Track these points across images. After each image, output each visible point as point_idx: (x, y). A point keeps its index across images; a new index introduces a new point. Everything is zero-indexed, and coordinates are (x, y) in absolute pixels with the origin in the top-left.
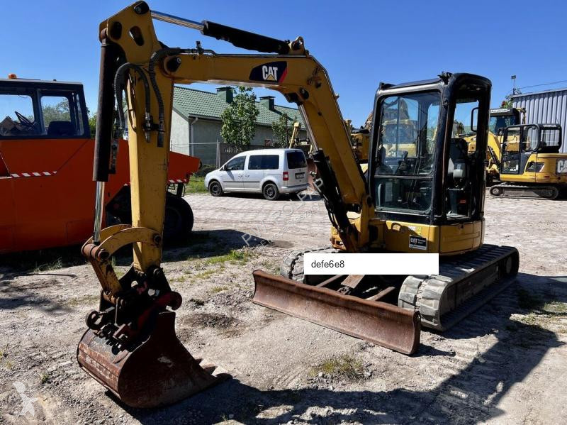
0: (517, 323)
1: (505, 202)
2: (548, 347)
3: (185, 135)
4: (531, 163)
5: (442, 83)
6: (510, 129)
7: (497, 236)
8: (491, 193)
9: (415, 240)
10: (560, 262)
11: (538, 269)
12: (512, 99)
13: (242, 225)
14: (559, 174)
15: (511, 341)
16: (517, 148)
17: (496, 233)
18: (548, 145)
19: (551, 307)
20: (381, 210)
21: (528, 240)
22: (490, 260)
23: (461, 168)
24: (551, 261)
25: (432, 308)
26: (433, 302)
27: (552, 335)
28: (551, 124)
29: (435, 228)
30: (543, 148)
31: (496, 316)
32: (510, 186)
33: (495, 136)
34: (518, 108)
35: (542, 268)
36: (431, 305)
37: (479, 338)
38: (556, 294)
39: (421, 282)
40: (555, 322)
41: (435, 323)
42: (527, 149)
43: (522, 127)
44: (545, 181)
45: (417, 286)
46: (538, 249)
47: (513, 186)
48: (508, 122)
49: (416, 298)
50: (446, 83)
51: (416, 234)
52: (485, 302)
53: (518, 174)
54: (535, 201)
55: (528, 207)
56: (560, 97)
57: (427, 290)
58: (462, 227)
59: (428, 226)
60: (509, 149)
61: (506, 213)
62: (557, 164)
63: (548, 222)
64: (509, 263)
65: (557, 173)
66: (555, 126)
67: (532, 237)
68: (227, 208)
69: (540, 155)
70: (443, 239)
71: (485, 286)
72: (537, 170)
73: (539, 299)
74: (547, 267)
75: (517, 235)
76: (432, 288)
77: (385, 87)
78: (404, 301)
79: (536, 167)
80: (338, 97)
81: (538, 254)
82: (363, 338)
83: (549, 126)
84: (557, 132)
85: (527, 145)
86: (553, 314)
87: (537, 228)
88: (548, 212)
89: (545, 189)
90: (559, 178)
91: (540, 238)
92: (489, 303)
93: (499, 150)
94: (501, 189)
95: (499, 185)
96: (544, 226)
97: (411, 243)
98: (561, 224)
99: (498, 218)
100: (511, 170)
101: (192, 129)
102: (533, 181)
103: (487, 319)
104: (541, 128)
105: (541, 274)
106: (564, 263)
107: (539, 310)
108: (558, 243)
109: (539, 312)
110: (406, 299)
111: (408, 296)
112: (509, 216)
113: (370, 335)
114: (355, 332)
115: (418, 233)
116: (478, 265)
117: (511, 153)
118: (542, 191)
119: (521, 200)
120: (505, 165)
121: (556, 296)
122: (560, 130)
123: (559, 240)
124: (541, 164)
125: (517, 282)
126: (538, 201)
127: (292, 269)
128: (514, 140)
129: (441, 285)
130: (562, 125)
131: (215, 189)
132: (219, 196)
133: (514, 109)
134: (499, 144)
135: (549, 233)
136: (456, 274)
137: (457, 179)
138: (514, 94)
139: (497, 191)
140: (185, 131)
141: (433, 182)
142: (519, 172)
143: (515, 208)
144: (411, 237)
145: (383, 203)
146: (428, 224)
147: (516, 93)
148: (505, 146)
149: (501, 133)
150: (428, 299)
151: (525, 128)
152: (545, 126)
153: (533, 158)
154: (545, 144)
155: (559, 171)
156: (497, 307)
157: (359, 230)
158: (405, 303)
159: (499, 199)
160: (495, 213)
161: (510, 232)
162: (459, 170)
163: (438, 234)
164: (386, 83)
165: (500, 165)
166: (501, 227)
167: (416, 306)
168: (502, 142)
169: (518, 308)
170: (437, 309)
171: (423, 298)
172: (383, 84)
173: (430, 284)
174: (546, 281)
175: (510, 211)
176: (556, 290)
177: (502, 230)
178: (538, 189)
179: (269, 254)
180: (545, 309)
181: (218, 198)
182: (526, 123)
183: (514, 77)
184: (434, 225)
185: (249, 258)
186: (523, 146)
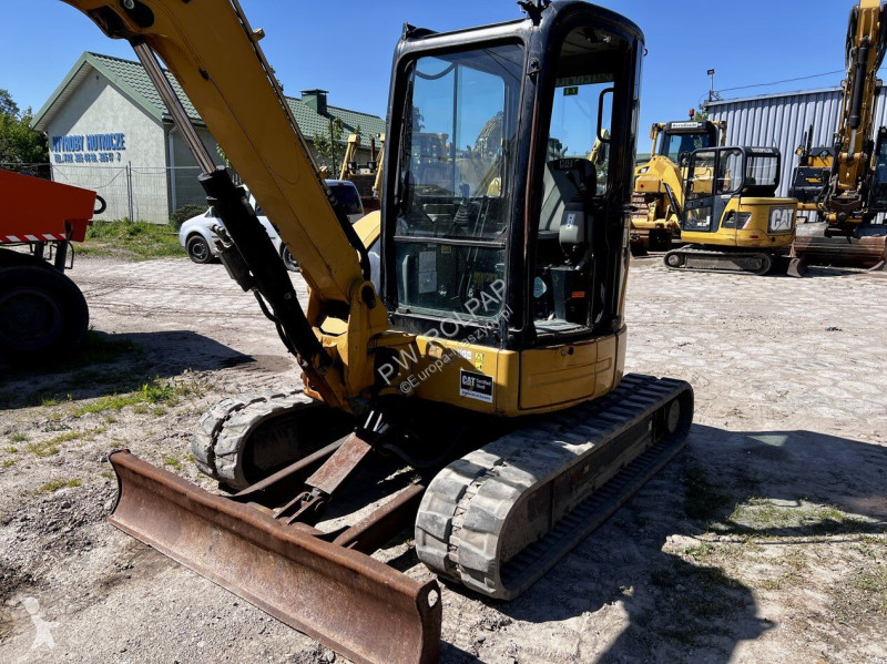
0: (676, 560)
1: (687, 278)
2: (735, 639)
3: (158, 152)
4: (731, 213)
5: (527, 25)
6: (698, 155)
7: (666, 344)
8: (667, 262)
9: (470, 381)
10: (768, 399)
11: (729, 414)
12: (708, 108)
13: (213, 322)
14: (774, 232)
15: (656, 622)
16: (709, 188)
17: (666, 338)
18: (758, 183)
19: (748, 514)
20: (408, 311)
21: (717, 351)
22: (633, 416)
23: (575, 224)
24: (753, 396)
25: (482, 553)
26: (484, 538)
27: (747, 598)
28: (765, 147)
29: (510, 356)
30: (749, 188)
31: (637, 541)
32: (696, 251)
33: (677, 166)
34: (717, 121)
35: (736, 412)
36: (480, 546)
37: (586, 616)
38: (759, 478)
39: (466, 487)
40: (752, 554)
41: (490, 586)
42: (725, 189)
43: (718, 152)
44: (750, 244)
45: (454, 497)
46: (732, 371)
47: (702, 252)
48: (698, 144)
49: (449, 526)
50: (536, 23)
51: (473, 367)
52: (618, 503)
53: (709, 231)
54: (734, 278)
55: (722, 288)
56: (780, 107)
57: (474, 509)
58: (571, 352)
59: (495, 350)
60: (696, 190)
61: (686, 299)
62: (770, 215)
63: (753, 317)
64: (674, 412)
65: (769, 231)
66: (770, 151)
67: (723, 346)
68: (205, 285)
69: (745, 200)
70: (528, 380)
71: (622, 467)
72: (739, 225)
73: (724, 492)
74: (745, 409)
75: (700, 341)
76: (487, 503)
77: (414, 33)
78: (425, 532)
79: (736, 220)
80: (261, 35)
81: (731, 382)
82: (315, 635)
83: (762, 150)
84: (774, 161)
85: (725, 184)
86: (750, 532)
87: (733, 327)
88: (753, 298)
89: (751, 256)
90: (773, 240)
91: (737, 348)
92: (626, 504)
93: (680, 189)
94: (682, 256)
95: (679, 250)
96: (745, 324)
97: (465, 387)
98: (774, 321)
99: (672, 309)
100: (699, 224)
101: (171, 141)
102: (732, 244)
103: (615, 551)
104: (749, 154)
105: (735, 426)
106: (775, 401)
107: (723, 523)
108: (768, 359)
109: (722, 527)
110: (430, 528)
111: (433, 520)
112: (690, 305)
113: (331, 627)
114: (301, 617)
115: (477, 365)
116: (603, 433)
117: (702, 195)
118: (746, 259)
119: (713, 275)
120: (690, 216)
121: (758, 482)
122: (779, 157)
123: (769, 351)
124: (746, 215)
125: (687, 448)
126: (739, 276)
127: (215, 441)
128: (704, 174)
129: (505, 498)
130: (782, 151)
131: (198, 250)
132: (205, 262)
133: (709, 123)
134: (681, 180)
135: (752, 337)
136: (550, 459)
137: (568, 245)
138: (710, 100)
139: (676, 258)
140: (158, 146)
141: (505, 252)
142: (711, 228)
143: (701, 289)
144: (463, 373)
145: (414, 297)
146: (495, 346)
147: (714, 99)
148: (690, 183)
149: (684, 160)
150: (475, 531)
151: (722, 153)
152: (755, 150)
153: (733, 204)
154: (753, 180)
155: (773, 228)
156: (643, 515)
157: (345, 359)
158: (429, 538)
159: (678, 273)
160: (667, 299)
161: (688, 335)
162: (571, 227)
163: (515, 368)
164: (418, 26)
165: (682, 217)
166: (675, 326)
167: (449, 545)
168: (686, 177)
169: (680, 517)
170: (491, 557)
171: (464, 527)
172: (411, 27)
173: (483, 493)
174: (740, 443)
175: (692, 295)
176: (759, 466)
177: (677, 332)
178: (739, 256)
179: (231, 387)
180: (733, 518)
181: (203, 266)
182: (727, 145)
183: (711, 72)
184: (508, 348)
185: (182, 398)
186: (718, 185)
